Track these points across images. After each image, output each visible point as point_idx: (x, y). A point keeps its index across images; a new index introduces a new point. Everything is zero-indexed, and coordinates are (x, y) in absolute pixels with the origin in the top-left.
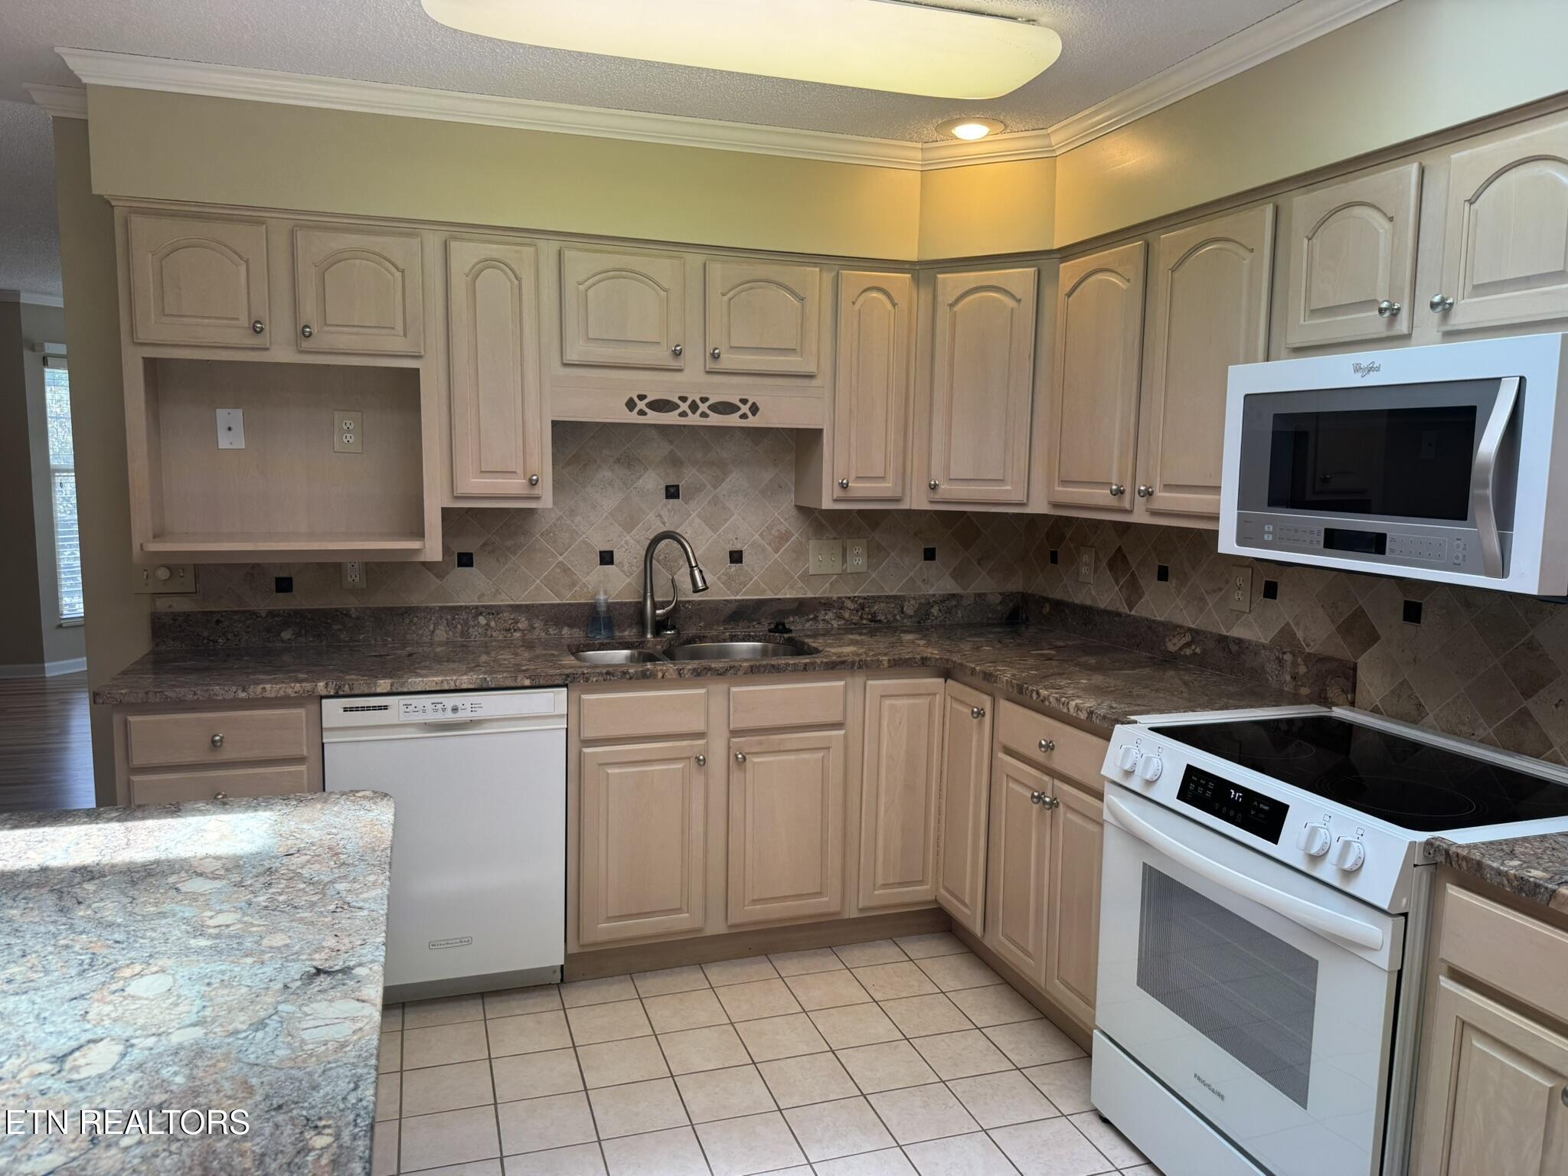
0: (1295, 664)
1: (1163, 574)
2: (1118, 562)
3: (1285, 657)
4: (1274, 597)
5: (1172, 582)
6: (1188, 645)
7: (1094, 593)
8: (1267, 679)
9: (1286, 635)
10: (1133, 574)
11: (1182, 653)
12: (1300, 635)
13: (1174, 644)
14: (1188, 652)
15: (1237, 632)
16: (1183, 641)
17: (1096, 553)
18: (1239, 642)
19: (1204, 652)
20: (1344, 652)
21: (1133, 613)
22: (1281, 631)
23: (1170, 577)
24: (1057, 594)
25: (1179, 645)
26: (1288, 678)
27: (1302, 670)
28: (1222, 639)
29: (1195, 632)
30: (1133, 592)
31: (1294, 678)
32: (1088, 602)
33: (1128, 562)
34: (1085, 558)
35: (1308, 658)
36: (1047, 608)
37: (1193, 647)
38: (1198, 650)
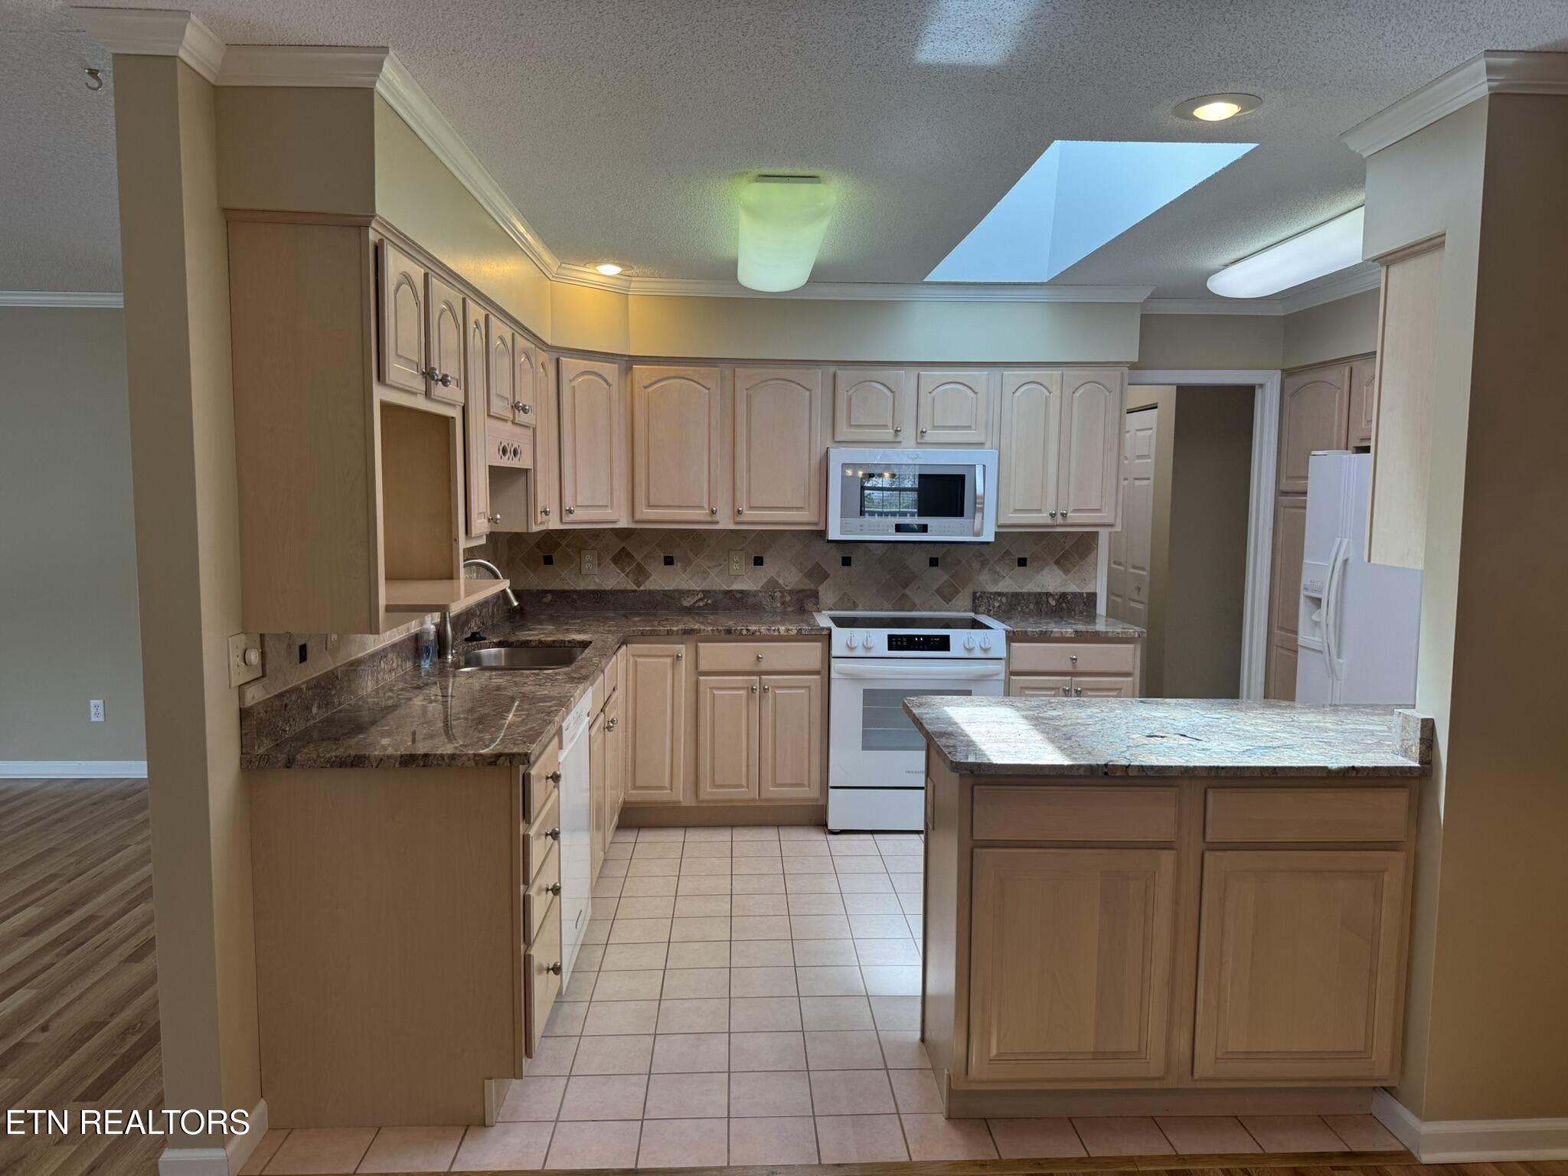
0: (783, 596)
1: (669, 561)
2: (621, 558)
3: (776, 594)
4: (762, 564)
5: (678, 566)
6: (701, 600)
7: (597, 581)
8: (764, 608)
9: (772, 584)
10: (638, 564)
11: (696, 605)
12: (781, 581)
13: (689, 602)
14: (701, 604)
15: (735, 587)
16: (696, 598)
17: (599, 554)
18: (742, 592)
19: (715, 602)
20: (809, 585)
21: (642, 588)
22: (769, 581)
23: (675, 562)
24: (556, 585)
25: (693, 601)
26: (779, 605)
27: (788, 598)
28: (729, 593)
29: (706, 593)
30: (641, 573)
31: (783, 604)
32: (592, 587)
33: (633, 557)
34: (588, 558)
35: (791, 592)
36: (550, 597)
37: (705, 600)
38: (709, 602)
